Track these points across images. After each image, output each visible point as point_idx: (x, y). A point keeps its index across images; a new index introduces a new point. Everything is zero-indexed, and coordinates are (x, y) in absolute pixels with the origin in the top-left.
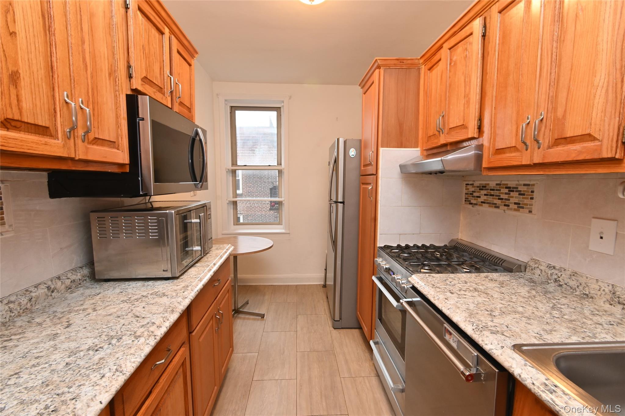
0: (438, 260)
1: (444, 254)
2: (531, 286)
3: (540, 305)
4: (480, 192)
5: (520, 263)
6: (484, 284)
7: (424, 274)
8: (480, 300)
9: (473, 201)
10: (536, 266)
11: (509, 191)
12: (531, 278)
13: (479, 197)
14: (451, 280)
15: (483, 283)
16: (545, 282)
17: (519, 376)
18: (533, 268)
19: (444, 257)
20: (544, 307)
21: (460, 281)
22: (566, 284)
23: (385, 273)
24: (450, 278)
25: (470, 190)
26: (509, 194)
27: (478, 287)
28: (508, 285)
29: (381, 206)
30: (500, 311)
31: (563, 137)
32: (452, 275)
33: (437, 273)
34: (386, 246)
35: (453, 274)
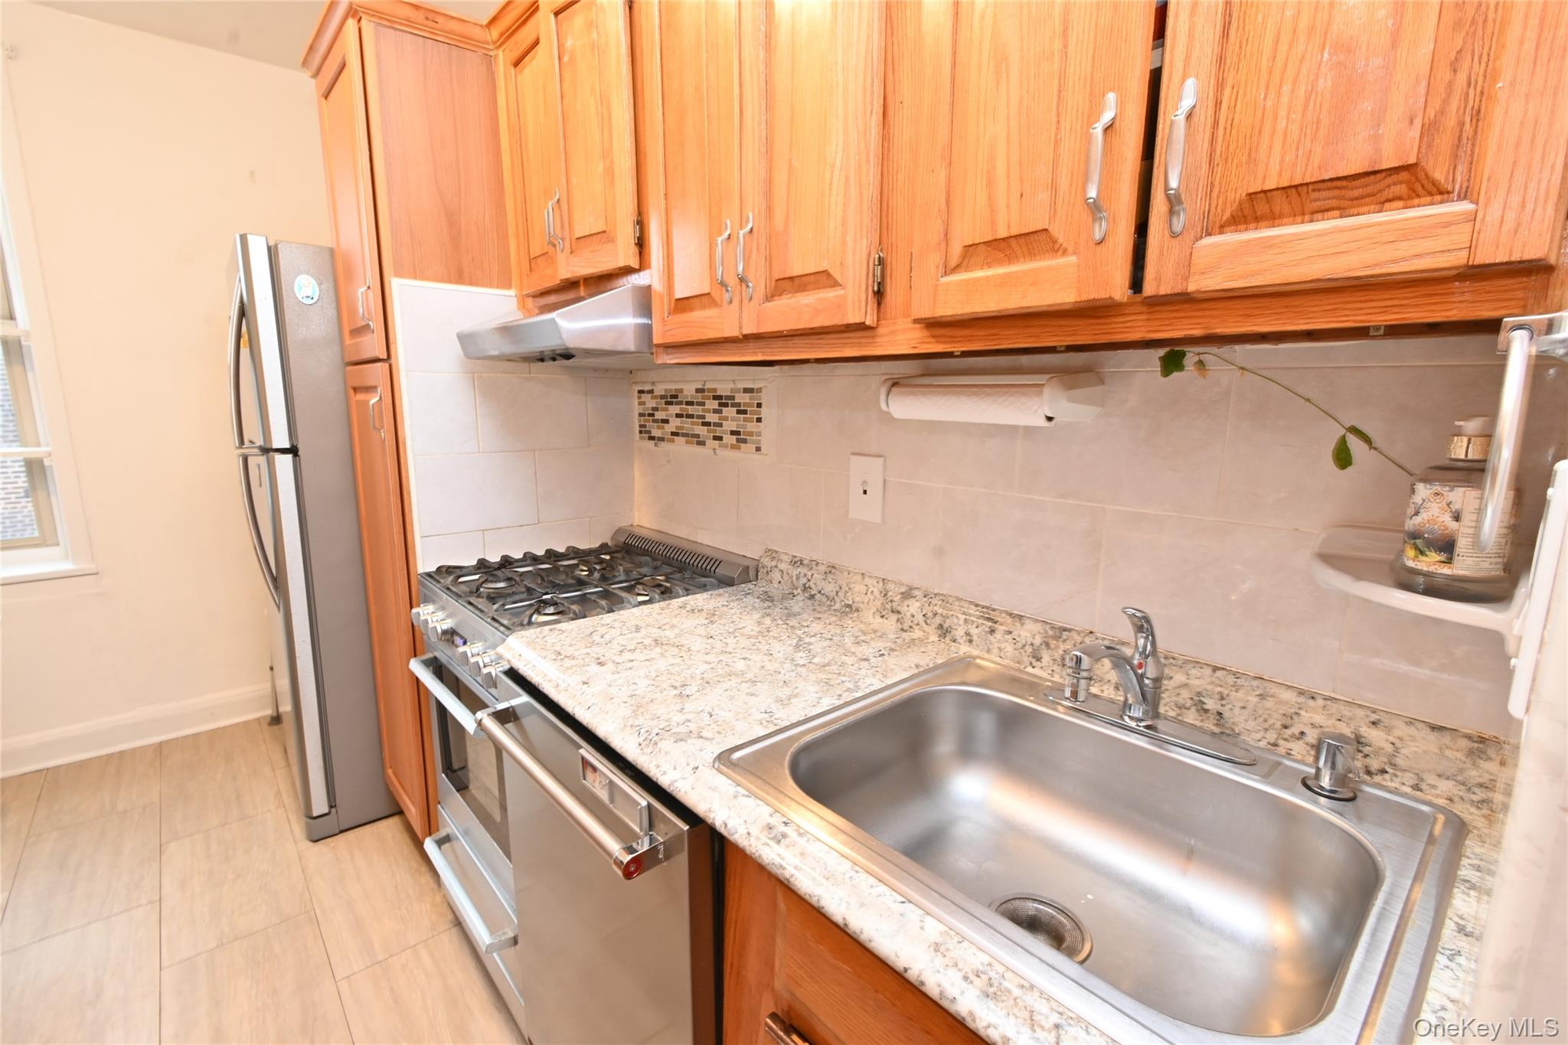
0: (581, 583)
1: (598, 567)
2: (765, 609)
3: (776, 646)
4: (667, 410)
5: (746, 563)
6: (675, 623)
7: (539, 629)
8: (662, 664)
9: (656, 433)
10: (774, 563)
11: (720, 405)
12: (766, 592)
13: (666, 421)
14: (602, 630)
15: (675, 621)
16: (790, 594)
17: (724, 826)
18: (769, 569)
19: (596, 575)
20: (781, 649)
21: (625, 628)
22: (820, 592)
23: (443, 646)
24: (603, 625)
25: (647, 406)
26: (720, 412)
27: (662, 634)
28: (724, 616)
29: (414, 456)
30: (701, 681)
31: (787, 276)
32: (608, 618)
33: (573, 619)
34: (444, 570)
35: (611, 614)
